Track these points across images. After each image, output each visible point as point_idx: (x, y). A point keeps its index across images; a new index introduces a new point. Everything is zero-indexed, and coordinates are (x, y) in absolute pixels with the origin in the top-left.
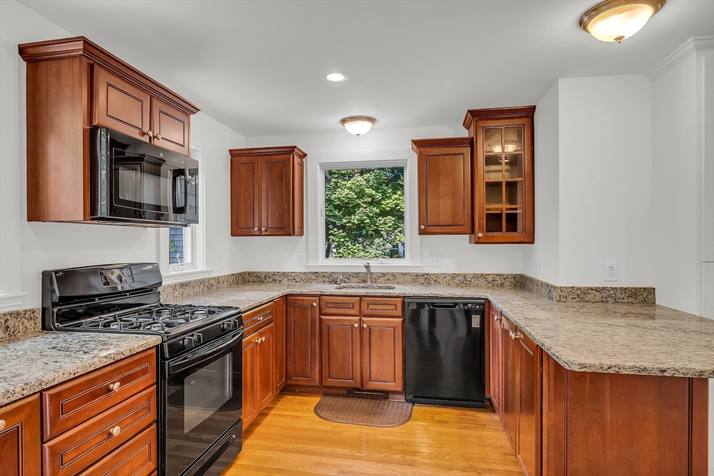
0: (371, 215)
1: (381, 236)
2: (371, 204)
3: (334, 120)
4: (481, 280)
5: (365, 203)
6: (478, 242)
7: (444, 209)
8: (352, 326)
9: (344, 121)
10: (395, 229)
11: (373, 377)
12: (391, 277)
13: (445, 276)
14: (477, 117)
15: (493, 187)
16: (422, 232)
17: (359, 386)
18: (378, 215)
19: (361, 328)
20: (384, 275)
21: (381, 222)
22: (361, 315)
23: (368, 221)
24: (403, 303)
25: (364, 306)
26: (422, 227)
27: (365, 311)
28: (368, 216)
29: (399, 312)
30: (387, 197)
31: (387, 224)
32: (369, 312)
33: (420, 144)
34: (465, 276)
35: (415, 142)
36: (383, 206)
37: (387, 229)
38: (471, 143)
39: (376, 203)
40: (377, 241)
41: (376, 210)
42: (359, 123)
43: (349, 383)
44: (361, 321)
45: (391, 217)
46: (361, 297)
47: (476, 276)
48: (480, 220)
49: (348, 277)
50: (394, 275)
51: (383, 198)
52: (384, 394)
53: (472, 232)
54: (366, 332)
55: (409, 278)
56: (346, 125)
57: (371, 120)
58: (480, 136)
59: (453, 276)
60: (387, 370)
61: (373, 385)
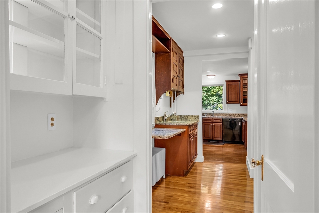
0: (207, 96)
2: (206, 91)
3: (206, 75)
4: (243, 115)
6: (241, 105)
7: (233, 97)
8: (210, 125)
10: (217, 102)
11: (215, 137)
12: (219, 115)
13: (233, 114)
14: (241, 75)
16: (227, 103)
17: (211, 139)
18: (210, 96)
20: (217, 114)
21: (211, 99)
24: (222, 119)
25: (213, 120)
26: (227, 102)
27: (213, 121)
28: (205, 96)
29: (221, 122)
30: (214, 88)
31: (214, 100)
32: (214, 122)
33: (227, 81)
34: (239, 114)
35: (225, 81)
36: (212, 92)
37: (214, 102)
38: (239, 81)
39: (209, 90)
40: (209, 107)
41: (209, 94)
42: (211, 76)
43: (209, 138)
44: (212, 124)
45: (216, 97)
46: (212, 118)
47: (241, 114)
48: (242, 100)
49: (208, 114)
50: (220, 114)
51: (212, 88)
52: (217, 142)
53: (240, 103)
54: (213, 127)
55: (224, 115)
56: (208, 76)
57: (214, 75)
58: (242, 80)
59: (236, 114)
60: (218, 135)
61: (215, 139)
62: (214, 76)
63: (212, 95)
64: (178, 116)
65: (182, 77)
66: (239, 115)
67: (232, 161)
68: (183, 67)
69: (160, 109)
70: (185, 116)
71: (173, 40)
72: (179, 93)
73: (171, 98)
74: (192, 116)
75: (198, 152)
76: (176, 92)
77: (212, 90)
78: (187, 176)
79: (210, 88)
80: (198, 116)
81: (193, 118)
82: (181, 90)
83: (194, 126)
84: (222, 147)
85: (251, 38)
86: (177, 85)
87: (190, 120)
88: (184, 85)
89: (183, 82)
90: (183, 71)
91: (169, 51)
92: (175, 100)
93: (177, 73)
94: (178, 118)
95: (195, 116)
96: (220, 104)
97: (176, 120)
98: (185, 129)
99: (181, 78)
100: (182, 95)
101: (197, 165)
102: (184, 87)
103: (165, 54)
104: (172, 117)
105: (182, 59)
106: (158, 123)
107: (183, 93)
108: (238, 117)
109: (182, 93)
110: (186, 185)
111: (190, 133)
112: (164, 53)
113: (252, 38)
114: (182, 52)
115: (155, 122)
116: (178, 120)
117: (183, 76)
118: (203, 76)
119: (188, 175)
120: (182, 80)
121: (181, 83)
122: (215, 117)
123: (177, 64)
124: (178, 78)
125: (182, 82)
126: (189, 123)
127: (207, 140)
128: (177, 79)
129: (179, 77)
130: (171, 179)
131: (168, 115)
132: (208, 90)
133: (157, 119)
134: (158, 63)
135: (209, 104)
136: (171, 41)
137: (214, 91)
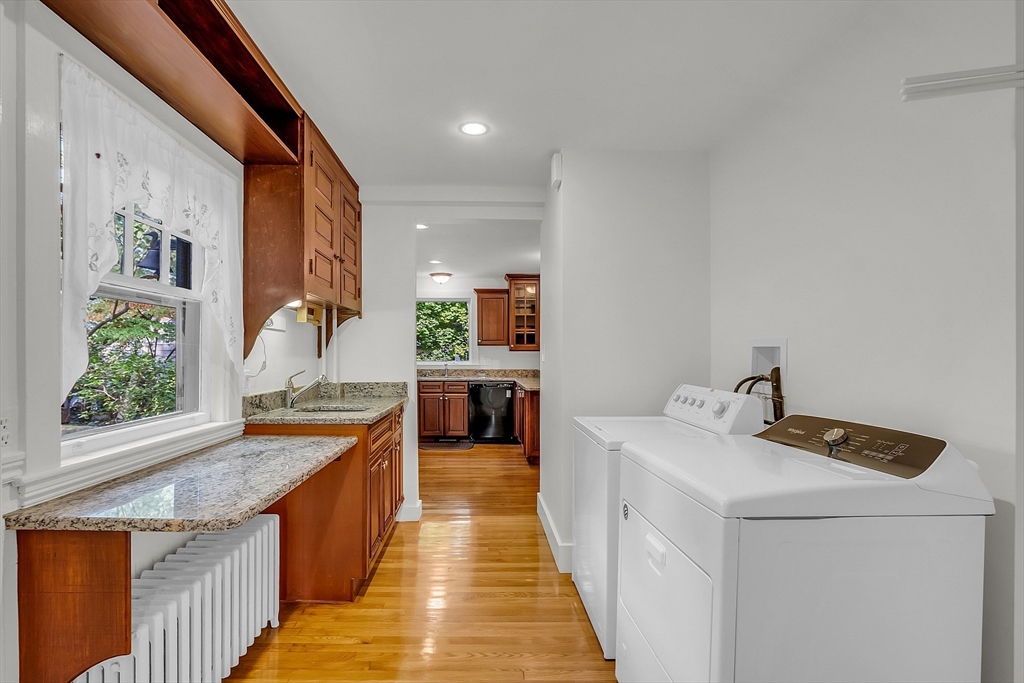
1: (439, 347)
2: (430, 316)
3: (427, 274)
5: (424, 314)
6: (511, 350)
7: (492, 330)
8: (439, 399)
9: (432, 275)
10: (453, 341)
11: (451, 428)
12: (460, 373)
13: (494, 371)
14: (511, 277)
15: (519, 318)
16: (479, 344)
17: (442, 434)
18: (437, 327)
19: (444, 400)
20: (456, 371)
21: (441, 334)
22: (444, 392)
23: (427, 332)
24: (469, 384)
25: (446, 387)
26: (480, 341)
27: (447, 390)
28: (427, 327)
29: (466, 390)
32: (449, 391)
33: (478, 291)
34: (505, 371)
35: (475, 290)
36: (442, 319)
38: (507, 292)
40: (435, 352)
41: (436, 322)
42: (442, 277)
43: (437, 433)
44: (444, 396)
45: (450, 330)
46: (444, 381)
47: (511, 371)
48: (512, 338)
49: (433, 372)
50: (462, 371)
52: (458, 440)
53: (508, 344)
54: (447, 402)
55: (471, 373)
56: (434, 278)
57: (449, 275)
58: (513, 289)
59: (498, 371)
60: (459, 424)
61: (451, 433)
62: (447, 278)
63: (442, 325)
64: (343, 384)
65: (355, 264)
66: (505, 373)
67: (498, 505)
68: (357, 234)
69: (264, 367)
70: (363, 384)
71: (311, 122)
72: (345, 314)
73: (320, 328)
74: (386, 385)
75: (405, 492)
76: (335, 312)
77: (443, 314)
78: (366, 600)
79: (438, 308)
80: (405, 385)
81: (390, 389)
82: (349, 303)
83: (392, 419)
84: (469, 455)
85: (559, 152)
86: (331, 287)
87: (380, 396)
88: (360, 289)
89: (357, 278)
90: (357, 244)
91: (293, 156)
92: (334, 338)
93: (332, 247)
94: (343, 392)
95: (395, 385)
96: (458, 344)
97: (336, 398)
98: (354, 439)
99: (348, 264)
100: (353, 321)
101: (404, 534)
102: (359, 297)
103: (282, 169)
104: (322, 389)
105: (354, 209)
106: (260, 417)
107: (359, 314)
108: (506, 379)
109: (354, 315)
110: (355, 655)
111: (374, 447)
112: (278, 163)
113: (562, 152)
114: (357, 188)
115: (245, 414)
116: (343, 396)
117: (357, 261)
118: (419, 274)
119: (370, 589)
120: (355, 273)
121: (350, 282)
122: (450, 379)
123: (331, 217)
124: (336, 264)
125: (355, 279)
126: (370, 415)
127: (432, 437)
128: (332, 264)
129: (342, 261)
130: (301, 629)
131: (304, 383)
132: (435, 315)
133: (256, 403)
134: (253, 200)
135: (436, 344)
136: (302, 125)
137: (447, 316)
